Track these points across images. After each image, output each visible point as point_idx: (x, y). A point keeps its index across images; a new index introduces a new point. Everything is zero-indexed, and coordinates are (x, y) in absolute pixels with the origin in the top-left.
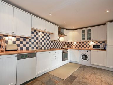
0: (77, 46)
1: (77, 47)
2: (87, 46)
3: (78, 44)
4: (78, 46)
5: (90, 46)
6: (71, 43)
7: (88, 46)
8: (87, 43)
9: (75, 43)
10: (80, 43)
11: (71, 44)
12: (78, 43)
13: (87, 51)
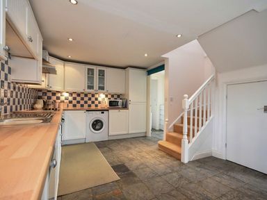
0: (71, 102)
1: (71, 105)
2: (93, 102)
3: (75, 99)
4: (74, 102)
5: (99, 103)
6: (54, 94)
7: (96, 102)
8: (93, 96)
9: (66, 95)
10: (79, 95)
11: (54, 98)
12: (74, 95)
13: (103, 113)
